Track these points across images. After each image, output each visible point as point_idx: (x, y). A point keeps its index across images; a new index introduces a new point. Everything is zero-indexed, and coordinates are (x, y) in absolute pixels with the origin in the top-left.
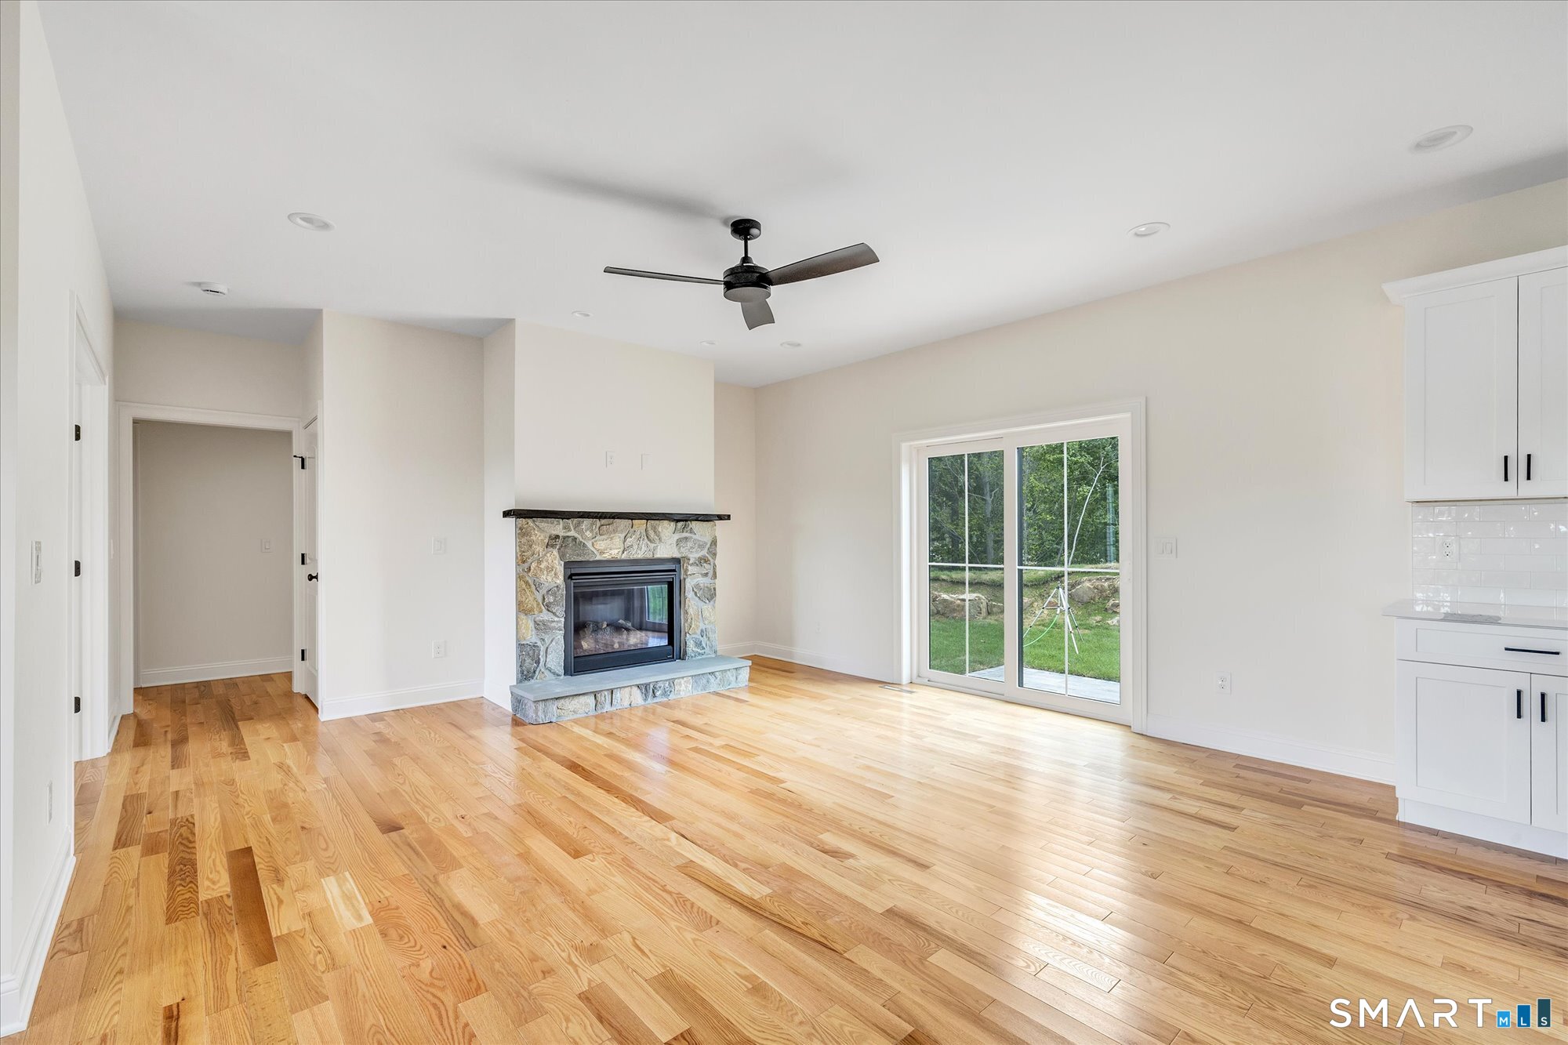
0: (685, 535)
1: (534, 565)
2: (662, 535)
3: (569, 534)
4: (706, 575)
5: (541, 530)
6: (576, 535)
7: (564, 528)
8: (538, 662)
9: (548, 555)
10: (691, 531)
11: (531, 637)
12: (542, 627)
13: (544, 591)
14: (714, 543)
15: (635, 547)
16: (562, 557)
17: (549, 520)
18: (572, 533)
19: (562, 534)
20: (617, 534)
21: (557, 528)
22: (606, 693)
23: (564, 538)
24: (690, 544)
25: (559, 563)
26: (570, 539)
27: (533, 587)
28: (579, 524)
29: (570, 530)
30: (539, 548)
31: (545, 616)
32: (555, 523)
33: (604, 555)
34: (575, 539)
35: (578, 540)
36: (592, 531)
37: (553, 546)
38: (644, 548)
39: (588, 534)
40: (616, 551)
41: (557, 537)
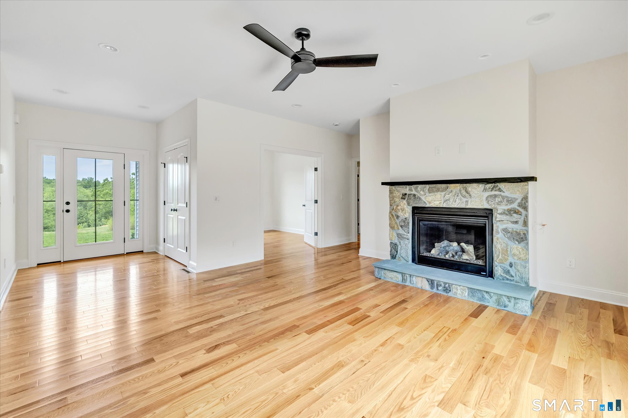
0: (494, 193)
1: (395, 207)
2: (471, 193)
3: (412, 193)
4: (516, 222)
5: (398, 191)
6: (416, 193)
7: (410, 190)
8: (397, 252)
9: (401, 203)
10: (500, 190)
11: (396, 240)
12: (399, 236)
13: (400, 219)
14: (526, 198)
15: (451, 200)
16: (409, 204)
17: (401, 186)
18: (414, 192)
19: (408, 193)
20: (439, 193)
21: (406, 190)
22: (407, 275)
23: (409, 195)
24: (497, 200)
25: (407, 207)
26: (412, 195)
27: (395, 218)
28: (417, 188)
29: (412, 191)
30: (397, 200)
31: (401, 231)
32: (404, 187)
33: (431, 204)
34: (414, 195)
35: (416, 196)
36: (423, 191)
37: (404, 199)
38: (458, 201)
39: (422, 192)
40: (438, 202)
41: (406, 194)
